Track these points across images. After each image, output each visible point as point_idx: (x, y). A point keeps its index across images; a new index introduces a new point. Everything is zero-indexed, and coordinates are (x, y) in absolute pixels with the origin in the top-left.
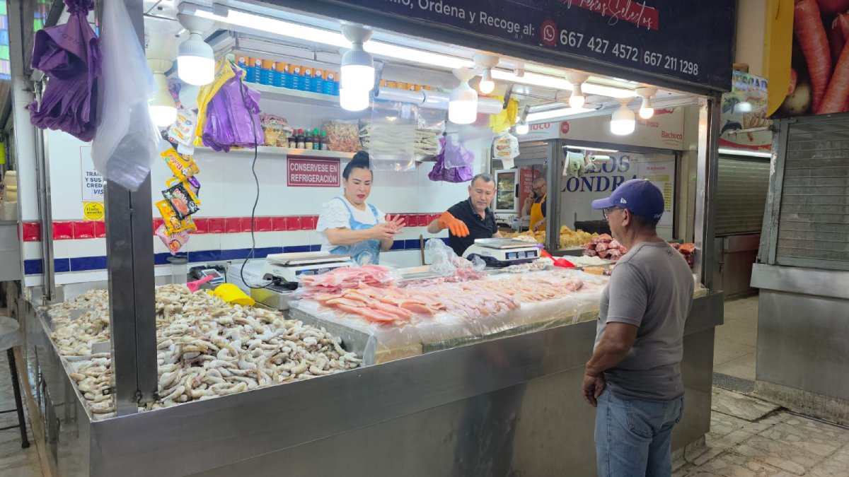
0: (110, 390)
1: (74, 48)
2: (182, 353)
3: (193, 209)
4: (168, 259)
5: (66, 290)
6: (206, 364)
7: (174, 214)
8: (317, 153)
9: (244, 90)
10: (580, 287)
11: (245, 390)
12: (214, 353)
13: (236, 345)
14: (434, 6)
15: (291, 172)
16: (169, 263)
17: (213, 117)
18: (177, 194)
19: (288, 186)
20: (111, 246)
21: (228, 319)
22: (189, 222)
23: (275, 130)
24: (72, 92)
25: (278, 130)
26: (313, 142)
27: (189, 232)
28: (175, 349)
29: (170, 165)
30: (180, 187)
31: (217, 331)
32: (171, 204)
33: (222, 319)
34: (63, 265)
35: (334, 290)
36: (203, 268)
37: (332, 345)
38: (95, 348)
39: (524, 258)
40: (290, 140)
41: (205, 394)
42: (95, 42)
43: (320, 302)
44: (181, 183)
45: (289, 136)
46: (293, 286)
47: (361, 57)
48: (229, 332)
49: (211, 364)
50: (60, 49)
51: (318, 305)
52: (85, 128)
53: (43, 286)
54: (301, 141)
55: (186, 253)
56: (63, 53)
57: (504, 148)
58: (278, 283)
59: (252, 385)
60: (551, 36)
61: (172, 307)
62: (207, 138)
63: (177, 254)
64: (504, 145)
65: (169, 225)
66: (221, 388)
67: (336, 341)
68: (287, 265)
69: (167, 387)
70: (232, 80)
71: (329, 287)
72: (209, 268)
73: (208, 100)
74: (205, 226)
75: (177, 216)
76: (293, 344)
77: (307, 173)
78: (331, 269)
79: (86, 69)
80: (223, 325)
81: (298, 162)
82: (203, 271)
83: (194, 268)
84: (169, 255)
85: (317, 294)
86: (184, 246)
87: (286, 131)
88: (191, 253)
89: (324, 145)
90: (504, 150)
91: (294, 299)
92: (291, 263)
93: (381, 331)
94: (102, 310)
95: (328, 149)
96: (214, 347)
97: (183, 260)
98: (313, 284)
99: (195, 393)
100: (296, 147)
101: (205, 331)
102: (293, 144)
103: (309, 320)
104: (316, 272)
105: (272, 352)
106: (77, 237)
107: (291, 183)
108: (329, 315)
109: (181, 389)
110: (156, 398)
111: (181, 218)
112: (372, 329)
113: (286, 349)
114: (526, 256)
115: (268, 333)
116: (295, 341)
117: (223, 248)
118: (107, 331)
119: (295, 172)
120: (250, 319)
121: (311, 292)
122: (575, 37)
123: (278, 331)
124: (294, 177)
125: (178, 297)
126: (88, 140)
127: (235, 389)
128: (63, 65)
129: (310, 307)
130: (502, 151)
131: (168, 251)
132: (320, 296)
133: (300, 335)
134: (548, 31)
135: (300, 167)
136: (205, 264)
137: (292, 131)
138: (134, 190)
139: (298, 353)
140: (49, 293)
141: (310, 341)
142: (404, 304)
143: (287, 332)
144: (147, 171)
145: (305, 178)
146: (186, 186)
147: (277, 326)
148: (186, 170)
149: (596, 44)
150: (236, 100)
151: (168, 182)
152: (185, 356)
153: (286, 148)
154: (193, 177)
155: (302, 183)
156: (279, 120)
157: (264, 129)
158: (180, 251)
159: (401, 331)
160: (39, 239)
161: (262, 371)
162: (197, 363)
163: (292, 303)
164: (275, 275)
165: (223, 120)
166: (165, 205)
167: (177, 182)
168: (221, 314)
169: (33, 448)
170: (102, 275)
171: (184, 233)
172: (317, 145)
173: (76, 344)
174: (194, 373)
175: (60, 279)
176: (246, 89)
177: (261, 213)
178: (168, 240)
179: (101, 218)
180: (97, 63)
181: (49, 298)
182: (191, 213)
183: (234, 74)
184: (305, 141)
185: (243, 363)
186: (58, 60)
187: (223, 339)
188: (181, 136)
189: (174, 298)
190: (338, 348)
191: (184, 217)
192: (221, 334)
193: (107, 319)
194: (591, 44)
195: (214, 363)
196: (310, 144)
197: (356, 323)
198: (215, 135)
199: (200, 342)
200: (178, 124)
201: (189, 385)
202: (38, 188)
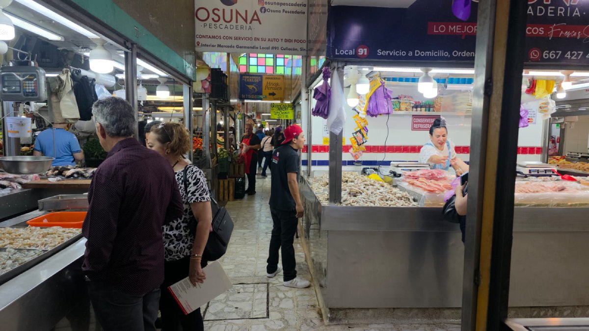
0: (328, 199)
1: (324, 92)
2: (350, 191)
3: (364, 141)
4: (354, 163)
5: (315, 173)
6: (358, 197)
7: (357, 143)
8: (427, 113)
9: (385, 90)
10: (562, 189)
11: (370, 206)
12: (361, 193)
13: (369, 192)
14: (461, 54)
15: (414, 123)
16: (354, 165)
17: (371, 104)
18: (359, 134)
19: (412, 130)
20: (331, 156)
21: (368, 183)
22: (363, 147)
23: (405, 103)
24: (322, 105)
25: (407, 103)
26: (426, 107)
27: (363, 152)
28: (348, 190)
29: (356, 122)
30: (360, 131)
31: (363, 187)
32: (356, 139)
33: (365, 183)
34: (314, 163)
35: (416, 178)
36: (368, 168)
37: (409, 199)
38: (324, 190)
39: (544, 173)
40: (413, 107)
41: (355, 205)
42: (329, 90)
43: (409, 182)
44: (360, 130)
45: (412, 105)
46: (400, 175)
47: (427, 79)
48: (367, 187)
49: (359, 196)
50: (320, 93)
51: (407, 184)
52: (325, 116)
53: (307, 171)
54: (419, 107)
55: (361, 161)
56: (321, 94)
57: (544, 107)
58: (395, 175)
59: (372, 205)
60: (536, 55)
61: (351, 180)
62: (368, 112)
63: (357, 161)
64: (544, 106)
65: (354, 148)
66: (362, 204)
67: (411, 198)
68: (398, 167)
69: (344, 201)
70: (380, 86)
71: (413, 176)
72: (371, 168)
73: (369, 97)
74: (370, 149)
75: (358, 144)
76: (391, 195)
77: (423, 123)
78: (418, 170)
79: (326, 98)
80: (366, 185)
81: (418, 118)
82: (368, 170)
83: (364, 168)
84: (354, 161)
85: (407, 179)
86: (360, 157)
87: (411, 103)
88: (363, 161)
89: (431, 109)
90: (544, 109)
91: (399, 181)
92: (399, 166)
93: (428, 194)
94: (326, 178)
95: (434, 111)
96: (361, 192)
97: (360, 164)
98: (406, 175)
99: (353, 204)
100: (416, 111)
101: (359, 186)
102: (415, 109)
103: (402, 189)
104: (410, 170)
105: (381, 196)
106: (320, 152)
107: (414, 129)
108: (411, 188)
109: (348, 202)
110: (341, 203)
111: (359, 145)
112: (424, 193)
113: (388, 197)
114: (546, 172)
115: (382, 189)
116: (392, 194)
117: (378, 160)
118: (328, 186)
119: (416, 123)
120: (376, 184)
121: (406, 178)
122: (554, 53)
123: (387, 190)
124: (416, 126)
125: (353, 177)
126: (326, 119)
127: (366, 205)
128: (320, 98)
129: (405, 185)
130: (542, 109)
131: (354, 160)
132: (408, 180)
133: (395, 192)
134: (534, 53)
135: (419, 120)
136: (369, 167)
137: (414, 103)
138: (338, 135)
139: (392, 198)
140: (309, 174)
141: (398, 195)
142: (444, 185)
143: (389, 190)
144: (341, 128)
145: (421, 126)
146: (362, 131)
147: (386, 188)
148: (363, 124)
149: (572, 55)
150: (381, 95)
151: (355, 129)
152: (351, 193)
153: (411, 111)
154: (365, 127)
155: (419, 129)
156: (409, 97)
157: (400, 103)
158: (358, 160)
159: (438, 195)
160: (307, 152)
161: (377, 202)
162: (355, 196)
163: (398, 183)
164: (393, 171)
165: (375, 104)
166: (353, 139)
167: (359, 129)
168: (365, 181)
169: (299, 239)
170: (326, 168)
171: (361, 152)
172: (427, 109)
173: (318, 189)
174: (353, 199)
175: (313, 168)
176: (386, 89)
177: (389, 144)
178: (354, 154)
179: (328, 144)
180: (330, 96)
181: (309, 176)
182: (363, 143)
183: (381, 84)
184: (421, 107)
185: (371, 198)
186: (320, 96)
187: (365, 189)
188: (360, 109)
189: (352, 177)
190: (411, 200)
191: (360, 145)
192: (364, 188)
193: (328, 182)
194: (568, 55)
195: (360, 196)
196: (423, 109)
197: (419, 191)
198: (371, 111)
199: (357, 189)
200: (359, 104)
201: (351, 201)
202: (308, 131)
